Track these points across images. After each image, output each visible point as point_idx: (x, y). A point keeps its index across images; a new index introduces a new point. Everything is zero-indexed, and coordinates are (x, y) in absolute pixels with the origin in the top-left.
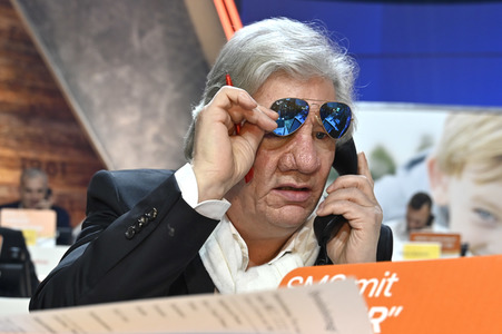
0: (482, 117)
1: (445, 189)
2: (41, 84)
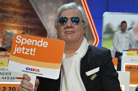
2: (28, 7)
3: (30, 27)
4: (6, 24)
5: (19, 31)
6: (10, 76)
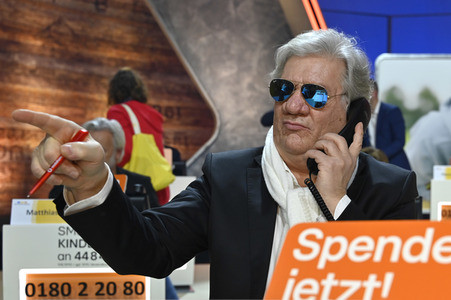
3: (165, 103)
4: (96, 96)
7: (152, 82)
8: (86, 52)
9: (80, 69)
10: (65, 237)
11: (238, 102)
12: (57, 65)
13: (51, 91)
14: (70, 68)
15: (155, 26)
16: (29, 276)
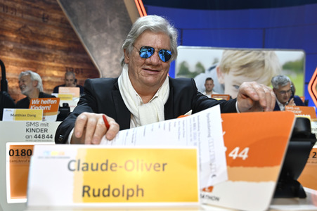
0: (236, 52)
1: (223, 78)
2: (73, 39)
3: (75, 67)
4: (42, 63)
5: (60, 72)
6: (46, 134)
7: (69, 57)
8: (38, 42)
9: (35, 49)
10: (29, 127)
11: (111, 67)
12: (23, 47)
13: (20, 59)
14: (29, 48)
15: (72, 30)
16: (11, 146)
